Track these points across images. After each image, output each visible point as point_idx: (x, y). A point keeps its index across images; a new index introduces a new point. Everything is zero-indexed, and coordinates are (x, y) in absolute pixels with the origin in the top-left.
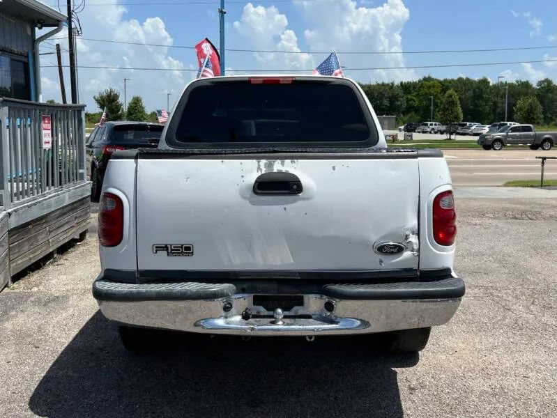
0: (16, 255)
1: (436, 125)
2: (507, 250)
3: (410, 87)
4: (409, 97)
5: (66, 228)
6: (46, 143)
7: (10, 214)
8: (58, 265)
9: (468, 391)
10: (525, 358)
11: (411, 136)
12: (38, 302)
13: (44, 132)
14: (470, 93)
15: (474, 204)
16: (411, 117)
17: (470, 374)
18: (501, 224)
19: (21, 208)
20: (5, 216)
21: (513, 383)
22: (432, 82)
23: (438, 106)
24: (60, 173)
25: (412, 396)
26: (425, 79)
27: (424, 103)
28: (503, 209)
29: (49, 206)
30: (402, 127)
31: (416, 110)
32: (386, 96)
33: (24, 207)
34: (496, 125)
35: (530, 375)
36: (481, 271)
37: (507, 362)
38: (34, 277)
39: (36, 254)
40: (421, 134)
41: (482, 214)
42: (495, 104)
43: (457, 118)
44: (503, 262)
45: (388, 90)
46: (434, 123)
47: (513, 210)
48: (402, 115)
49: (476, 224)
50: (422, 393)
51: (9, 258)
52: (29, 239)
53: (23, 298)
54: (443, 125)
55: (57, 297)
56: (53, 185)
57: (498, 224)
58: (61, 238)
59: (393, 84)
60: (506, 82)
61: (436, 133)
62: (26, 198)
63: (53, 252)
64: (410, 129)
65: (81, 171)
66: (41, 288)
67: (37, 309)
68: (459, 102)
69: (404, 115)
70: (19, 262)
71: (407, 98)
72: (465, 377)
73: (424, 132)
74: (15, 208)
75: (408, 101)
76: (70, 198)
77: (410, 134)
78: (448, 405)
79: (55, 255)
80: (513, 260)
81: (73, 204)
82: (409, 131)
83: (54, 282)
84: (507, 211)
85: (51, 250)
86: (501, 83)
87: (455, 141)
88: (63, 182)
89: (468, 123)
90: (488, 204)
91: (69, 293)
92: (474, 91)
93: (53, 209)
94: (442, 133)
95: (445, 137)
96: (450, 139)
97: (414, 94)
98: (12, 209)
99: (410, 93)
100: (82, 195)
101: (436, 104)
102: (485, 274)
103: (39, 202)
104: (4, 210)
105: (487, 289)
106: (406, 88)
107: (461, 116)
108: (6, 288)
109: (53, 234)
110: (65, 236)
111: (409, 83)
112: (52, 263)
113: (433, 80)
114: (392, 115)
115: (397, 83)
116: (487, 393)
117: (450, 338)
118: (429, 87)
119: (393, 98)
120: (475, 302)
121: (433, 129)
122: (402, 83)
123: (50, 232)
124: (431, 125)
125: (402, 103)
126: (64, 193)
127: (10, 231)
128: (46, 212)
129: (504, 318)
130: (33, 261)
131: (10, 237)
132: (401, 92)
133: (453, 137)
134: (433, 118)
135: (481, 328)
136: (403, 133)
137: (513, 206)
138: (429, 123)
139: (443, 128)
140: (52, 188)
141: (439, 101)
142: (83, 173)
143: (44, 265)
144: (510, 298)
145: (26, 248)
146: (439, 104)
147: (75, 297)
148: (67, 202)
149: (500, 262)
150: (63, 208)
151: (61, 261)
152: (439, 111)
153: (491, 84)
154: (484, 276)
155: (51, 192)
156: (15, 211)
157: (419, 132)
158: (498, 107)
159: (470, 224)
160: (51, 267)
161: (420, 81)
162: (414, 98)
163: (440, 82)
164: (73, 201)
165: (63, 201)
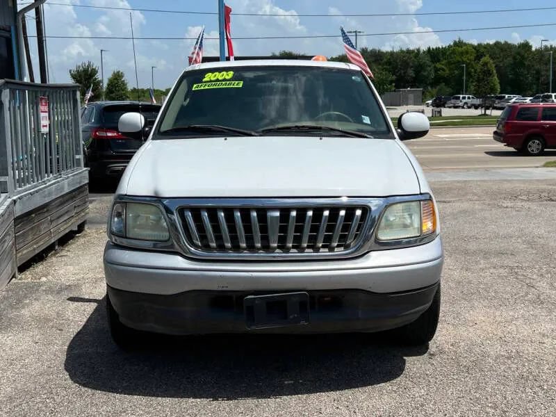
0: (22, 245)
1: (469, 98)
2: (536, 232)
3: (438, 53)
4: (438, 65)
5: (66, 217)
6: (44, 126)
7: (15, 201)
8: (61, 256)
9: (485, 355)
10: (543, 328)
11: (440, 112)
12: (50, 291)
13: (42, 115)
14: (510, 60)
15: (507, 186)
16: (440, 90)
17: (488, 341)
18: (534, 206)
19: (25, 195)
20: (11, 203)
21: (529, 349)
22: (464, 47)
23: (471, 76)
24: (58, 159)
25: (431, 360)
26: (456, 44)
27: (456, 72)
28: (538, 190)
29: (50, 194)
30: (430, 102)
31: (446, 81)
32: (411, 64)
33: (28, 194)
34: (538, 97)
35: (546, 341)
36: (508, 252)
37: (526, 331)
38: (40, 268)
39: (39, 244)
40: (452, 110)
41: (514, 196)
42: (538, 72)
43: (493, 90)
44: (531, 244)
45: (413, 58)
46: (467, 96)
47: (549, 192)
48: (429, 88)
49: (507, 207)
50: (441, 358)
51: (16, 247)
52: (32, 229)
53: (33, 287)
54: (477, 98)
55: (69, 286)
56: (51, 172)
57: (531, 207)
58: (62, 229)
59: (418, 50)
60: (551, 46)
61: (469, 108)
62: (28, 186)
63: (54, 242)
64: (439, 103)
65: (77, 157)
66: (50, 277)
67: (50, 297)
68: (495, 71)
69: (432, 87)
70: (24, 252)
71: (435, 67)
72: (483, 344)
73: (456, 107)
74: (19, 196)
75: (437, 70)
76: (69, 185)
77: (438, 109)
78: (465, 366)
79: (57, 247)
80: (542, 241)
81: (71, 192)
82: (438, 106)
83: (62, 272)
84: (542, 192)
85: (53, 241)
86: (546, 47)
87: (490, 116)
88: (61, 169)
89: (507, 96)
90: (523, 186)
91: (79, 282)
92: (514, 58)
93: (54, 197)
94: (476, 107)
95: (479, 112)
96: (485, 114)
97: (444, 62)
98: (17, 197)
99: (439, 61)
100: (80, 183)
101: (469, 74)
102: (512, 254)
103: (41, 189)
104: (9, 198)
105: (512, 268)
106: (434, 54)
107: (498, 87)
108: (14, 279)
109: (54, 224)
110: (65, 226)
111: (438, 49)
112: (55, 255)
113: (465, 44)
114: (418, 88)
115: (424, 48)
116: (502, 356)
117: (471, 312)
118: (462, 54)
119: (419, 68)
120: (500, 281)
121: (466, 103)
122: (429, 49)
123: (51, 221)
124: (464, 98)
125: (430, 73)
126: (63, 180)
127: (15, 219)
128: (47, 200)
129: (527, 294)
130: (37, 252)
131: (15, 226)
132: (427, 60)
133: (488, 112)
134: (466, 91)
135: (503, 303)
136: (431, 108)
137: (550, 187)
138: (461, 96)
139: (477, 101)
140: (51, 175)
141: (473, 70)
142: (79, 159)
143: (47, 256)
144: (535, 277)
145: (30, 238)
146: (473, 74)
147: (87, 285)
148: (66, 190)
149: (529, 243)
150: (63, 196)
151: (64, 253)
152: (472, 82)
153: (533, 49)
154: (510, 257)
155: (50, 179)
156: (19, 198)
157: (450, 107)
158: (542, 76)
159: (501, 207)
160: (54, 259)
161: (450, 46)
162: (443, 67)
163: (474, 47)
164: (73, 188)
165: (62, 188)
